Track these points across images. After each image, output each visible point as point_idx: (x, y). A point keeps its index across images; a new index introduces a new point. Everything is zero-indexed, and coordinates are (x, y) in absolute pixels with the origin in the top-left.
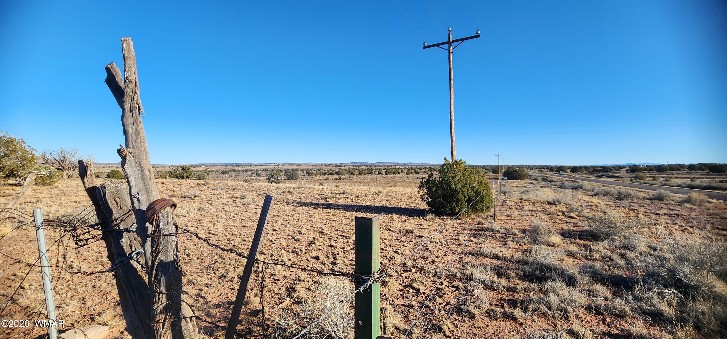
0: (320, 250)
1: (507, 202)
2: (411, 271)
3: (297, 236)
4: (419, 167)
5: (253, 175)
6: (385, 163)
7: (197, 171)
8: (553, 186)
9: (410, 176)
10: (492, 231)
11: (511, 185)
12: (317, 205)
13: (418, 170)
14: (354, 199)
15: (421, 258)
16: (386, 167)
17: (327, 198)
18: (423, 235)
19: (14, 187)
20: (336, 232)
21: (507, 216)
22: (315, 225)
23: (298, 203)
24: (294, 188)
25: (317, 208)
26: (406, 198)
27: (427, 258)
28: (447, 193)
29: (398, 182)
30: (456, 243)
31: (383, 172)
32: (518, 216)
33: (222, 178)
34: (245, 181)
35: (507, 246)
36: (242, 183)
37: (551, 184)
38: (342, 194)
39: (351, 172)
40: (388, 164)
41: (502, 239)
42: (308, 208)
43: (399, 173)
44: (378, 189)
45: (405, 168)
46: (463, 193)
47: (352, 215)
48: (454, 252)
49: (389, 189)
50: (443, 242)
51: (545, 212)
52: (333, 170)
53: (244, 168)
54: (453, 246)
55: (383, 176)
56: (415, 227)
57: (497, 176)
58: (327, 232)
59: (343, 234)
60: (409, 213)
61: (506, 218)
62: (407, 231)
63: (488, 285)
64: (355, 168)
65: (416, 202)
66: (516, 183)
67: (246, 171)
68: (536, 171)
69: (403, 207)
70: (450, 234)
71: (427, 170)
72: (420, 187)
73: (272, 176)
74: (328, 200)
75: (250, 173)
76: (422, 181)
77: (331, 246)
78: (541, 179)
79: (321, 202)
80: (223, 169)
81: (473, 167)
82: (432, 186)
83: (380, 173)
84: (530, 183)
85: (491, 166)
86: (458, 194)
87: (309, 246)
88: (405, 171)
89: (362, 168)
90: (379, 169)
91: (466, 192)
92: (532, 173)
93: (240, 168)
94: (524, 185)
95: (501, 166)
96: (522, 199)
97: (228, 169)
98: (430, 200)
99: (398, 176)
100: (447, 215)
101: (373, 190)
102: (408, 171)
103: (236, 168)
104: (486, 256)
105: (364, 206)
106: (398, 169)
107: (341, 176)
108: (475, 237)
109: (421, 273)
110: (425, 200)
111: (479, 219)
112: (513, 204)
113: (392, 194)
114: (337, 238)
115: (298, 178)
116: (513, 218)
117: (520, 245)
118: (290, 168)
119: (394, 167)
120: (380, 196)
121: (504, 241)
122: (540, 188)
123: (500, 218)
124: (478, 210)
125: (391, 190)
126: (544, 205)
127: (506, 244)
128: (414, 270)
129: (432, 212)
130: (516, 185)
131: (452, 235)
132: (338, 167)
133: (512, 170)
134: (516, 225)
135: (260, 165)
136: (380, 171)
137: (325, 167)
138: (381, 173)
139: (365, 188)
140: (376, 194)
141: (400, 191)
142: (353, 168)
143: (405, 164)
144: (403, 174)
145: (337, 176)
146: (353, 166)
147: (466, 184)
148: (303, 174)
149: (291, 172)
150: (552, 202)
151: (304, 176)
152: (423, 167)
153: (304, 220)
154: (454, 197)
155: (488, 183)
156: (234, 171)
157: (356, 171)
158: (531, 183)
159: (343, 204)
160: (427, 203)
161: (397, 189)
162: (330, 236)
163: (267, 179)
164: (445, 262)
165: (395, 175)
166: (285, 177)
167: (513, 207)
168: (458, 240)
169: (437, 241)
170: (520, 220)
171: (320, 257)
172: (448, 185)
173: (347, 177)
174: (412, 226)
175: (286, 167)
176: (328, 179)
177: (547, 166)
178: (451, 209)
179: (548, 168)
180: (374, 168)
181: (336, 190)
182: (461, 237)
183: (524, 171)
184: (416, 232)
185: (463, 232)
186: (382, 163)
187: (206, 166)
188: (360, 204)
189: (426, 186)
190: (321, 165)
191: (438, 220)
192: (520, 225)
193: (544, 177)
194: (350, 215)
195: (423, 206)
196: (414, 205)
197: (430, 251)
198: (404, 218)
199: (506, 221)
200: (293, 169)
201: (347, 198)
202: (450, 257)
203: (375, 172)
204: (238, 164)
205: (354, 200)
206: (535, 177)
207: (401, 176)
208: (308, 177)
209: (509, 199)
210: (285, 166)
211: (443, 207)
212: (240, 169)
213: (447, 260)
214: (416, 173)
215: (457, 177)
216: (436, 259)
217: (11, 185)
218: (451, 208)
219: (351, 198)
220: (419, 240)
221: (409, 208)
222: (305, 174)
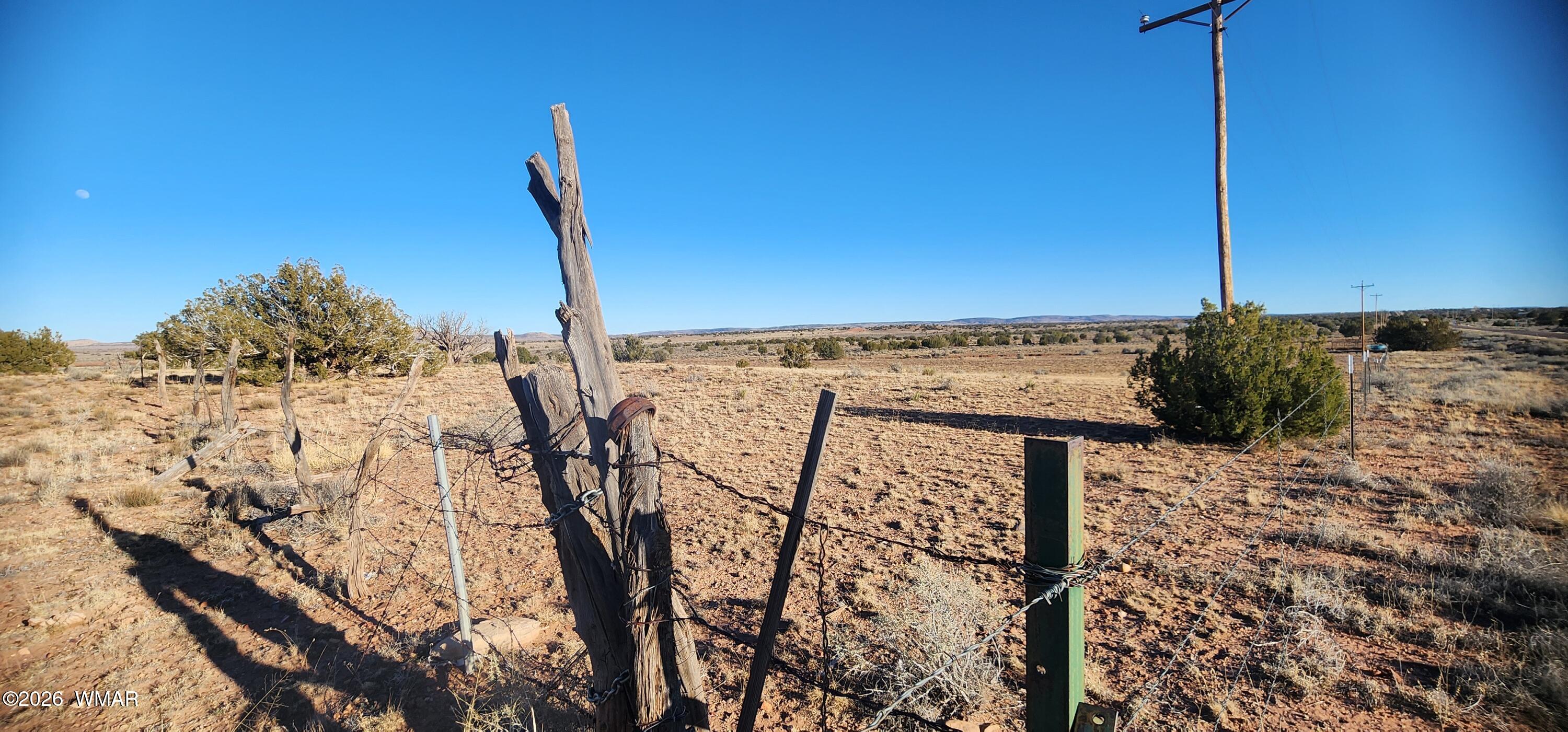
0: (901, 508)
1: (1391, 409)
2: (1119, 569)
3: (852, 478)
4: (1127, 325)
5: (753, 352)
6: (1039, 317)
7: (652, 347)
8: (1550, 367)
9: (1104, 347)
10: (1347, 483)
11: (1402, 364)
12: (887, 414)
13: (1125, 333)
14: (969, 400)
15: (1146, 540)
16: (1041, 328)
17: (908, 399)
18: (1146, 487)
19: (384, 380)
20: (933, 473)
21: (1393, 446)
22: (888, 455)
23: (847, 409)
24: (836, 378)
25: (888, 420)
26: (1097, 399)
27: (1160, 543)
28: (1211, 386)
29: (1073, 362)
30: (1239, 510)
31: (1036, 338)
32: (1429, 447)
33: (696, 359)
34: (740, 364)
35: (1396, 524)
36: (734, 368)
37: (1540, 359)
38: (940, 389)
39: (957, 341)
40: (1046, 321)
41: (1377, 507)
42: (868, 420)
43: (1075, 340)
44: (1024, 378)
45: (1089, 329)
46: (1255, 388)
47: (968, 435)
48: (1234, 533)
49: (1051, 378)
50: (1203, 507)
51: (1521, 438)
52: (916, 337)
53: (735, 339)
54: (1230, 517)
55: (1035, 347)
56: (1125, 467)
57: (1357, 342)
58: (915, 472)
59: (949, 478)
60: (1106, 434)
61: (1390, 453)
62: (1104, 477)
63: (1338, 621)
64: (968, 330)
65: (1123, 408)
66: (1421, 360)
67: (739, 343)
68: (1489, 325)
69: (1090, 419)
70: (1220, 488)
71: (1150, 331)
72: (1134, 373)
73: (790, 353)
74: (910, 402)
75: (746, 346)
76: (1141, 358)
77: (925, 502)
78: (1505, 347)
79: (895, 406)
80: (696, 340)
81: (1283, 320)
82: (1169, 369)
83: (1026, 342)
84: (1465, 359)
85: (1337, 317)
86: (1241, 388)
87: (877, 500)
88: (1092, 335)
89: (983, 330)
90: (1025, 332)
91: (1266, 385)
92: (1471, 330)
93: (728, 338)
94: (1445, 365)
95: (1371, 316)
96: (1440, 402)
97: (705, 340)
98: (1163, 405)
99: (1072, 347)
100: (1211, 441)
101: (1012, 380)
102: (1097, 335)
103: (721, 339)
104: (1329, 547)
105: (995, 417)
106: (1073, 330)
107: (937, 351)
108: (1294, 498)
109: (1145, 576)
110: (1149, 405)
111: (1305, 453)
112: (1410, 414)
113: (1061, 391)
114: (937, 485)
115: (842, 357)
116: (1411, 452)
117: (1439, 524)
118: (826, 334)
119: (1062, 327)
120: (1030, 395)
121: (1385, 512)
122: (1503, 372)
123: (1369, 452)
124: (1301, 429)
125: (1056, 381)
126: (1519, 420)
127: (1393, 520)
128: (1127, 568)
129: (1169, 434)
130: (1417, 366)
131: (1227, 490)
132: (928, 331)
133: (1405, 325)
134: (1421, 470)
135: (765, 332)
136: (1028, 337)
137: (899, 331)
138: (1029, 342)
139: (992, 376)
140: (1021, 389)
141: (1081, 382)
142: (963, 331)
143: (1089, 320)
144: (1084, 341)
145: (927, 351)
146: (963, 327)
147: (1265, 364)
148: (853, 348)
149: (828, 343)
150: (1548, 410)
151: (855, 351)
152: (1139, 324)
153: (862, 445)
154: (1232, 397)
155: (1331, 360)
156: (717, 344)
157: (970, 338)
158: (1471, 359)
159: (945, 411)
160: (1154, 411)
161: (1072, 379)
162: (920, 479)
163: (782, 359)
164: (1211, 554)
165: (1065, 346)
166: (816, 354)
167: (1410, 424)
168: (1245, 503)
169: (1187, 502)
170: (1435, 459)
171: (903, 523)
172: (1211, 366)
173: (949, 351)
174: (1116, 464)
175: (817, 334)
176: (907, 357)
177: (1526, 309)
178: (1223, 427)
179: (1529, 316)
180: (1012, 331)
181: (927, 381)
182: (1253, 497)
183: (1444, 325)
184: (1128, 479)
185: (1258, 483)
186: (1032, 318)
187: (667, 335)
188: (984, 412)
189: (1152, 370)
190: (891, 326)
191: (1187, 453)
192: (1436, 471)
193: (1517, 342)
194: (963, 437)
195: (1142, 417)
196: (1120, 415)
197: (1167, 525)
198: (1094, 445)
199: (1388, 460)
200: (831, 337)
201: (954, 398)
202: (1224, 543)
203: (1015, 338)
204: (723, 329)
205: (969, 404)
206: (1485, 343)
207: (1081, 348)
208: (863, 353)
209: (1396, 403)
210: (816, 332)
211: (1199, 420)
212: (727, 340)
213: (1215, 549)
214: (1120, 339)
215: (1239, 346)
216: (1186, 547)
217: (381, 376)
218: (1222, 425)
219: (964, 398)
220: (1137, 499)
221: (1106, 421)
222: (857, 347)
